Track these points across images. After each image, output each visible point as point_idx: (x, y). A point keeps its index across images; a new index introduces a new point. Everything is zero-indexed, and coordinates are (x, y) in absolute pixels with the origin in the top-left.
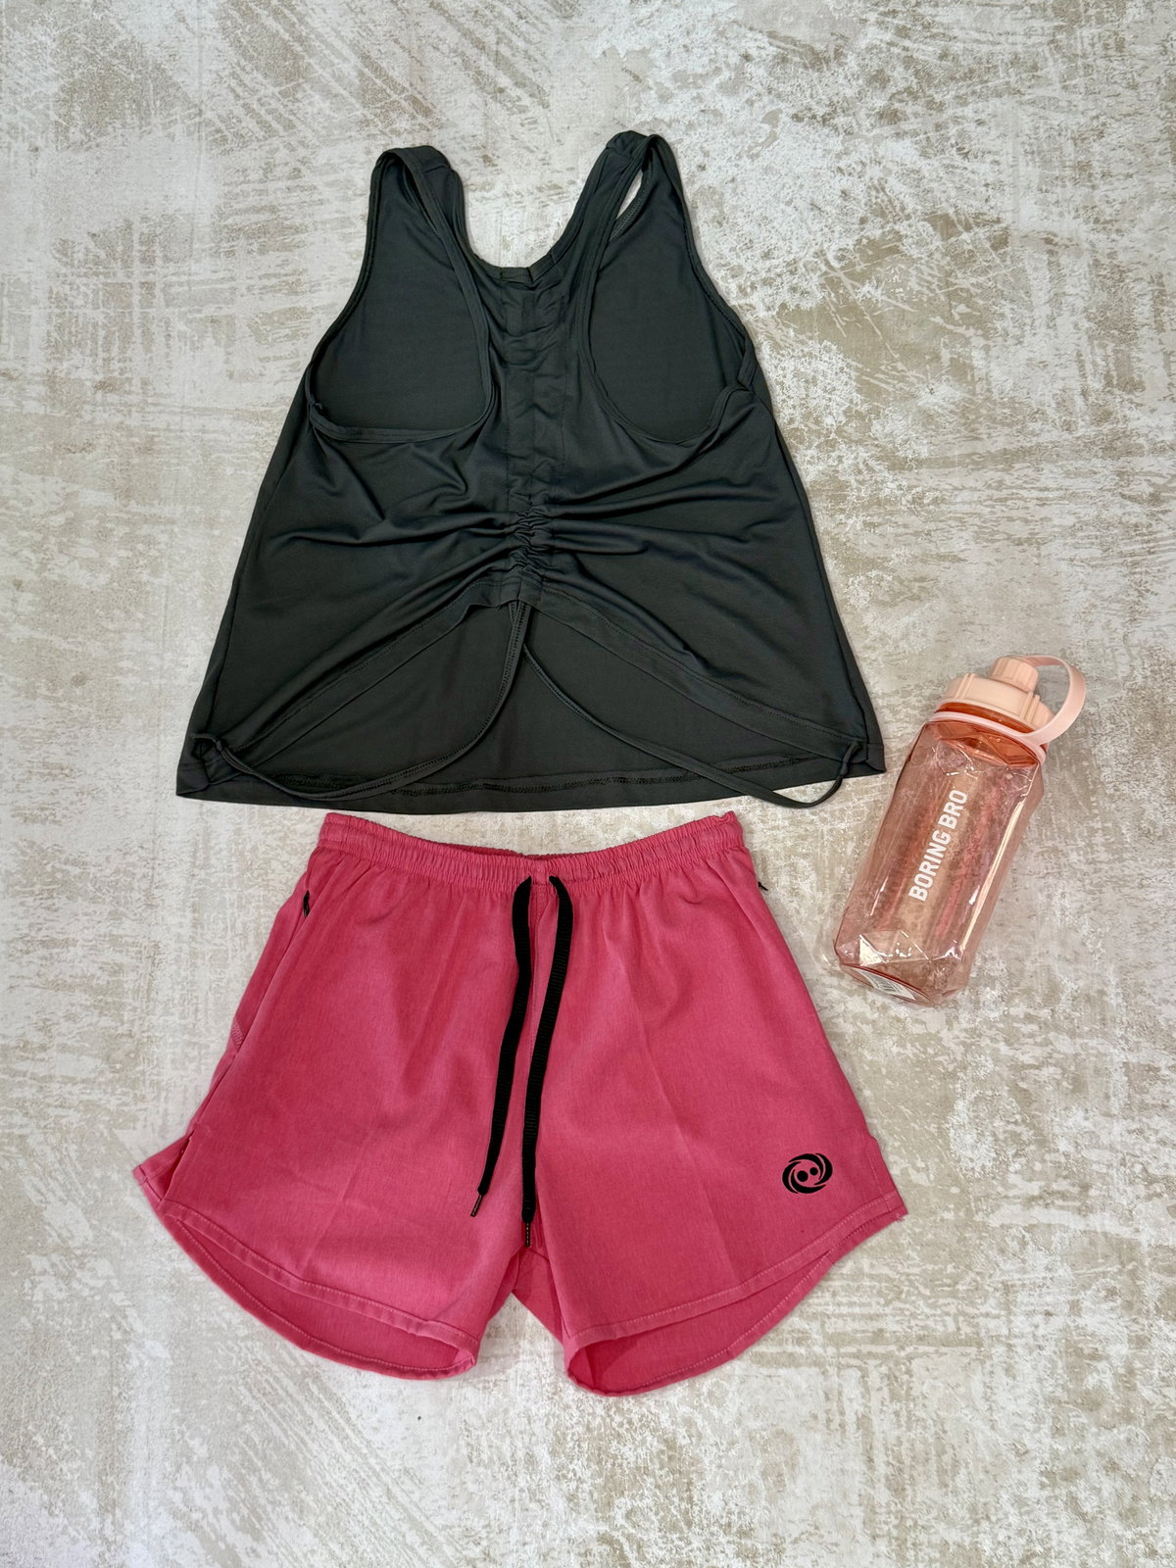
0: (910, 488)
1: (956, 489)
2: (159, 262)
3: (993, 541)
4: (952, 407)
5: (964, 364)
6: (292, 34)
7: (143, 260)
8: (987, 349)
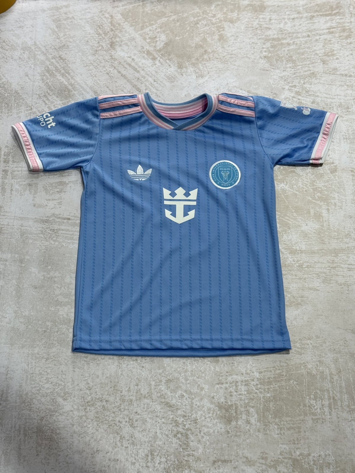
0: (298, 261)
1: (316, 262)
2: (10, 162)
3: (330, 283)
4: (314, 231)
5: (320, 215)
6: (68, 82)
7: (5, 162)
8: (328, 210)
